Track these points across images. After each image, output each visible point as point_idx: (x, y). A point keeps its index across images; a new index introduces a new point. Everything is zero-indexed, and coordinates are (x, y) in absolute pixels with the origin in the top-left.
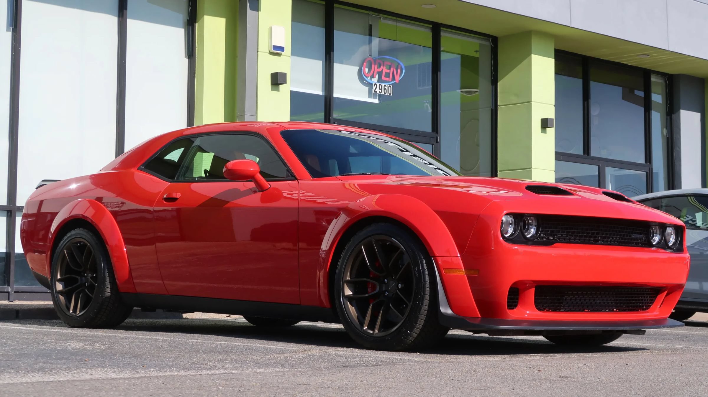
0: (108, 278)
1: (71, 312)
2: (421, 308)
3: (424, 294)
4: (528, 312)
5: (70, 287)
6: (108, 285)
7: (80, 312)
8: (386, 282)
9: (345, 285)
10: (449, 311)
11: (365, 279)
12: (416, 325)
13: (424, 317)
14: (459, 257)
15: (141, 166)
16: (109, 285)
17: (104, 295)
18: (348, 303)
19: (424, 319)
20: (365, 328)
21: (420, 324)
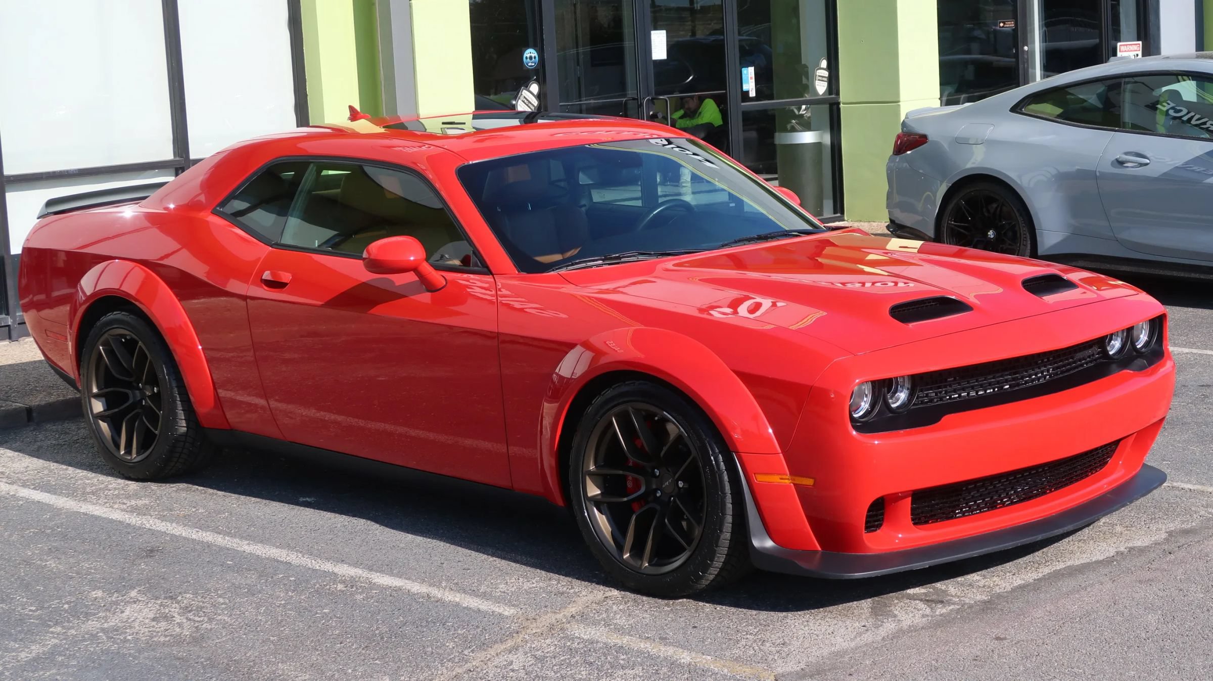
0: (179, 403)
1: (122, 452)
2: (719, 537)
3: (724, 514)
4: (900, 536)
5: (116, 410)
6: (181, 414)
7: (138, 454)
8: (658, 474)
9: (588, 478)
10: (769, 544)
11: (621, 472)
12: (713, 563)
13: (725, 550)
14: (781, 455)
15: (217, 206)
16: (183, 415)
17: (176, 432)
18: (595, 509)
19: (726, 552)
20: (626, 556)
21: (719, 561)
